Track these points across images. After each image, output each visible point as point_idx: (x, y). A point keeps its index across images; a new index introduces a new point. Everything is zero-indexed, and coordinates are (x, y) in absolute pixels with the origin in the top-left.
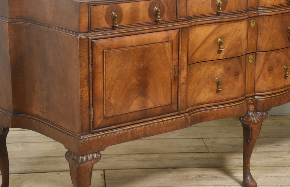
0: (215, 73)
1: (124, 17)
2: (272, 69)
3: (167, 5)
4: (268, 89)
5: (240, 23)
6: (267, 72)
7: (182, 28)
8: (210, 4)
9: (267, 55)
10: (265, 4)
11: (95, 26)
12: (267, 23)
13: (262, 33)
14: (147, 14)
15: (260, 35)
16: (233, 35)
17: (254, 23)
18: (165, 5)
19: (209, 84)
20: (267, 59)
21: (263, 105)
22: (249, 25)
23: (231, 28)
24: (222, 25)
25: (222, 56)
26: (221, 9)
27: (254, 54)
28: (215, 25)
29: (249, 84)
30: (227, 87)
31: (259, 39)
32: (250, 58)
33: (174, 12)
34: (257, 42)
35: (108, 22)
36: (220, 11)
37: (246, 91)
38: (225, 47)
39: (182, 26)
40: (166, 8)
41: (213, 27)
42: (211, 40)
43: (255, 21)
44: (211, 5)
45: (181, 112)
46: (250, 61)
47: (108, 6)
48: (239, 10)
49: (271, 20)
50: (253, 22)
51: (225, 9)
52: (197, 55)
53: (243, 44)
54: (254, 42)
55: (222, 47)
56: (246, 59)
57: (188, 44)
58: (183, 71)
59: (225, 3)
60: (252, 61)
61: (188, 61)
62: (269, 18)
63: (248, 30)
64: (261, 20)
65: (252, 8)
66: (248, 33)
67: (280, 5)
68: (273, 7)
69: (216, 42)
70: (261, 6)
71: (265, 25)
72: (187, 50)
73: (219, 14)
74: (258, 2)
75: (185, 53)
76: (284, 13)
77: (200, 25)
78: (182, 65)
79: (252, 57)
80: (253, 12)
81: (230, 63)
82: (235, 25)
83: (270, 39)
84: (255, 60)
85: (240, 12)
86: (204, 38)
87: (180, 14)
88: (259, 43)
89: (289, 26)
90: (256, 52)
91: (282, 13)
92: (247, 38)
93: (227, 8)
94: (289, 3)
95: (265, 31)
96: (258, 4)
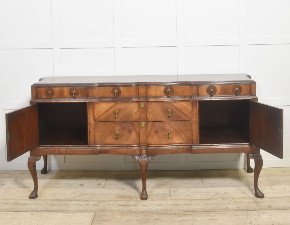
1: (55, 94)
2: (157, 132)
3: (81, 90)
4: (155, 144)
6: (154, 134)
7: (89, 102)
8: (111, 92)
9: (153, 124)
11: (39, 97)
13: (148, 111)
14: (68, 94)
16: (126, 109)
17: (143, 105)
18: (79, 90)
19: (111, 134)
20: (153, 126)
21: (151, 152)
22: (139, 106)
23: (123, 105)
24: (117, 103)
27: (145, 122)
29: (143, 138)
30: (123, 138)
31: (148, 114)
32: (142, 124)
33: (85, 94)
34: (146, 115)
35: (46, 96)
37: (140, 142)
38: (120, 116)
40: (80, 92)
41: (112, 104)
42: (111, 111)
45: (90, 146)
46: (142, 126)
47: (46, 88)
51: (120, 95)
52: (102, 118)
53: (134, 116)
54: (144, 115)
55: (116, 115)
56: (139, 124)
57: (94, 111)
58: (91, 125)
59: (119, 92)
60: (144, 126)
61: (94, 119)
62: (152, 103)
63: (139, 108)
64: (147, 104)
65: (142, 97)
66: (139, 110)
67: (160, 97)
68: (155, 97)
69: (114, 112)
70: (148, 96)
71: (150, 107)
72: (93, 114)
73: (116, 97)
74: (146, 94)
75: (92, 115)
76: (163, 101)
77: (103, 102)
78: (90, 121)
79: (144, 124)
80: (143, 99)
81: (125, 125)
82: (126, 104)
83: (154, 115)
84: (147, 126)
85: (130, 98)
86: (106, 109)
87: (89, 95)
88: (147, 116)
89: (169, 109)
90: (147, 121)
91: (161, 101)
92: (138, 112)
93: (121, 95)
94: (168, 97)
95: (150, 110)
96: (146, 95)
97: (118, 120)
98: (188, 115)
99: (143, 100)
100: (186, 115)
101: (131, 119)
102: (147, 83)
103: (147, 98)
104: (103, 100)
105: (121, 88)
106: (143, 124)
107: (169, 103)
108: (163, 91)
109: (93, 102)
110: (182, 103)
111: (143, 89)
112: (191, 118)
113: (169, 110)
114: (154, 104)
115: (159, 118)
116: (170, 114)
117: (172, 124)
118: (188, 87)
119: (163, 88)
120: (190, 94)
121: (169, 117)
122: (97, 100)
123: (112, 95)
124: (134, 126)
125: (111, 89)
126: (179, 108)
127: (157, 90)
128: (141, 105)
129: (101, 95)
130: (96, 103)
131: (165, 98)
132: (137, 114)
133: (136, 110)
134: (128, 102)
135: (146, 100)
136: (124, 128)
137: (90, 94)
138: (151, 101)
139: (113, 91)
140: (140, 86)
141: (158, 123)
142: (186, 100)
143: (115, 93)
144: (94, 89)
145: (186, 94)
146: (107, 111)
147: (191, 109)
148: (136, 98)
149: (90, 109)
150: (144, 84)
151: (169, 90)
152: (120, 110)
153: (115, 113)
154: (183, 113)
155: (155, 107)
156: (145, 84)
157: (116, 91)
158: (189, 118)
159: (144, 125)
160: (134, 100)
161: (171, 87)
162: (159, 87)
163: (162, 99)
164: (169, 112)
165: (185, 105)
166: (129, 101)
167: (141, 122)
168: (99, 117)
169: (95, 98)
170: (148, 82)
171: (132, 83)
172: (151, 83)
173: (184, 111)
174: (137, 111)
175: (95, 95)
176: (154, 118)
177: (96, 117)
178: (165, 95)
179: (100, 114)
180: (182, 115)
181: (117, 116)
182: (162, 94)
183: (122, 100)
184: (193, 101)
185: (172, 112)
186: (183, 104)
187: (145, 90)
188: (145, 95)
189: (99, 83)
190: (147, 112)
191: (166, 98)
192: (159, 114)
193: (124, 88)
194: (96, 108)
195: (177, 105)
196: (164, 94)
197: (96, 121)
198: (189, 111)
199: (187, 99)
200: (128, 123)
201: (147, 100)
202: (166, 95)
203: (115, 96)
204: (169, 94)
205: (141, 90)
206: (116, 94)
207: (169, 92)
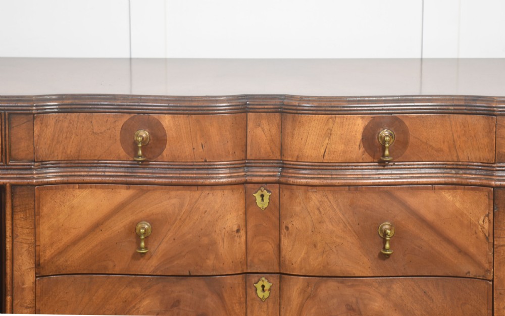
0: (134, 307)
5: (208, 192)
7: (13, 186)
8: (118, 138)
9: (308, 286)
10: (298, 156)
12: (302, 204)
13: (290, 226)
15: (285, 230)
16: (185, 219)
17: (266, 199)
20: (309, 296)
22: (249, 202)
23: (174, 201)
24: (147, 191)
25: (152, 269)
26: (140, 152)
27: (273, 278)
28: (128, 188)
31: (285, 242)
32: (258, 286)
34: (279, 247)
36: (138, 157)
38: (161, 248)
39: (12, 181)
41: (123, 194)
42: (119, 225)
43: (267, 195)
44: (120, 140)
46: (260, 294)
48: (206, 161)
49: (314, 198)
50: (262, 196)
51: (161, 153)
52: (76, 256)
53: (223, 247)
54: (269, 247)
55: (143, 244)
56: (247, 287)
57: (35, 226)
58: (23, 289)
59: (158, 140)
60: (267, 294)
61: (38, 265)
62: (306, 192)
63: (246, 214)
64: (286, 194)
65: (264, 162)
66: (246, 221)
67: (347, 164)
68: (321, 166)
69: (132, 231)
70: (288, 158)
71: (298, 209)
72: (32, 239)
73: (144, 164)
74: (282, 149)
75: (26, 246)
76: (356, 186)
77: (82, 184)
78: (16, 273)
79: (267, 286)
80: (264, 171)
81: (179, 290)
82: (188, 196)
83: (315, 246)
84: (280, 295)
85: (208, 166)
86: (97, 216)
87: (13, 153)
88: (283, 253)
89: (383, 221)
90: (282, 275)
91: (349, 185)
92: (242, 233)
93: (165, 153)
94: (383, 164)
95: (295, 224)
96: (282, 155)
97: (149, 266)
98: (472, 250)
99: (266, 179)
100: (462, 251)
101: (210, 262)
102: (286, 101)
103: (284, 166)
104: (83, 174)
105: (167, 121)
106: (263, 288)
107: (387, 192)
108: (359, 137)
109: (34, 185)
110: (448, 196)
111: (266, 126)
112: (487, 266)
113: (386, 226)
114: (315, 198)
115: (341, 263)
116: (387, 246)
117: (398, 288)
118: (478, 122)
119: (358, 125)
120: (488, 155)
121: (383, 257)
122: (52, 175)
123: (122, 152)
124: (221, 297)
125: (120, 124)
126: (430, 217)
127: (329, 134)
128: (259, 199)
129: (71, 150)
130: (51, 188)
131: (366, 172)
132: (238, 239)
133: (232, 220)
134: (197, 185)
135: (281, 176)
136: (177, 303)
137: (21, 147)
138: (303, 181)
139: (128, 131)
140: (254, 111)
141: (332, 284)
142: (464, 181)
143: (135, 143)
144: (37, 122)
145: (467, 154)
146: (97, 226)
147: (486, 226)
148: (234, 167)
149: (19, 216)
150: (273, 102)
151: (385, 133)
152: (157, 223)
153: (138, 236)
154: (449, 241)
155: (318, 209)
156: (278, 102)
157: (144, 134)
158: (479, 265)
159: (269, 290)
160: (223, 176)
161: (395, 121)
162: (339, 118)
163: (352, 176)
164: (385, 234)
165: (458, 205)
166: (200, 181)
167: (254, 278)
168: (61, 252)
169: (43, 164)
170: (291, 97)
171: (215, 99)
172: (301, 99)
173: (453, 232)
174: (235, 228)
175: (43, 150)
176: (315, 263)
177: (48, 254)
178: (367, 156)
179: (66, 239)
180: (447, 252)
181: (146, 248)
182: (356, 150)
183: (172, 176)
184: (500, 187)
185: (400, 234)
186: (453, 200)
187: (275, 130)
188: (278, 156)
189: (61, 97)
190: (284, 231)
191: (374, 172)
192: (338, 240)
193: (182, 119)
194: (45, 210)
195: (423, 203)
196: (362, 149)
197: (43, 273)
198: (481, 235)
199: (473, 178)
200: (194, 281)
201: (283, 180)
202: (374, 157)
203: (137, 155)
204: (387, 152)
205: (259, 131)
206: (143, 148)
207: (384, 142)
